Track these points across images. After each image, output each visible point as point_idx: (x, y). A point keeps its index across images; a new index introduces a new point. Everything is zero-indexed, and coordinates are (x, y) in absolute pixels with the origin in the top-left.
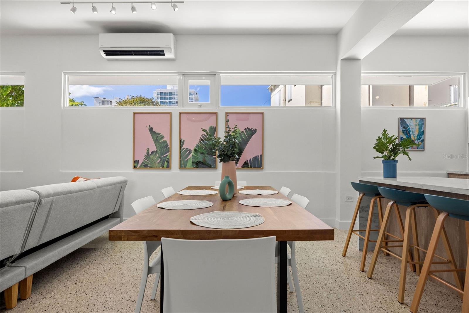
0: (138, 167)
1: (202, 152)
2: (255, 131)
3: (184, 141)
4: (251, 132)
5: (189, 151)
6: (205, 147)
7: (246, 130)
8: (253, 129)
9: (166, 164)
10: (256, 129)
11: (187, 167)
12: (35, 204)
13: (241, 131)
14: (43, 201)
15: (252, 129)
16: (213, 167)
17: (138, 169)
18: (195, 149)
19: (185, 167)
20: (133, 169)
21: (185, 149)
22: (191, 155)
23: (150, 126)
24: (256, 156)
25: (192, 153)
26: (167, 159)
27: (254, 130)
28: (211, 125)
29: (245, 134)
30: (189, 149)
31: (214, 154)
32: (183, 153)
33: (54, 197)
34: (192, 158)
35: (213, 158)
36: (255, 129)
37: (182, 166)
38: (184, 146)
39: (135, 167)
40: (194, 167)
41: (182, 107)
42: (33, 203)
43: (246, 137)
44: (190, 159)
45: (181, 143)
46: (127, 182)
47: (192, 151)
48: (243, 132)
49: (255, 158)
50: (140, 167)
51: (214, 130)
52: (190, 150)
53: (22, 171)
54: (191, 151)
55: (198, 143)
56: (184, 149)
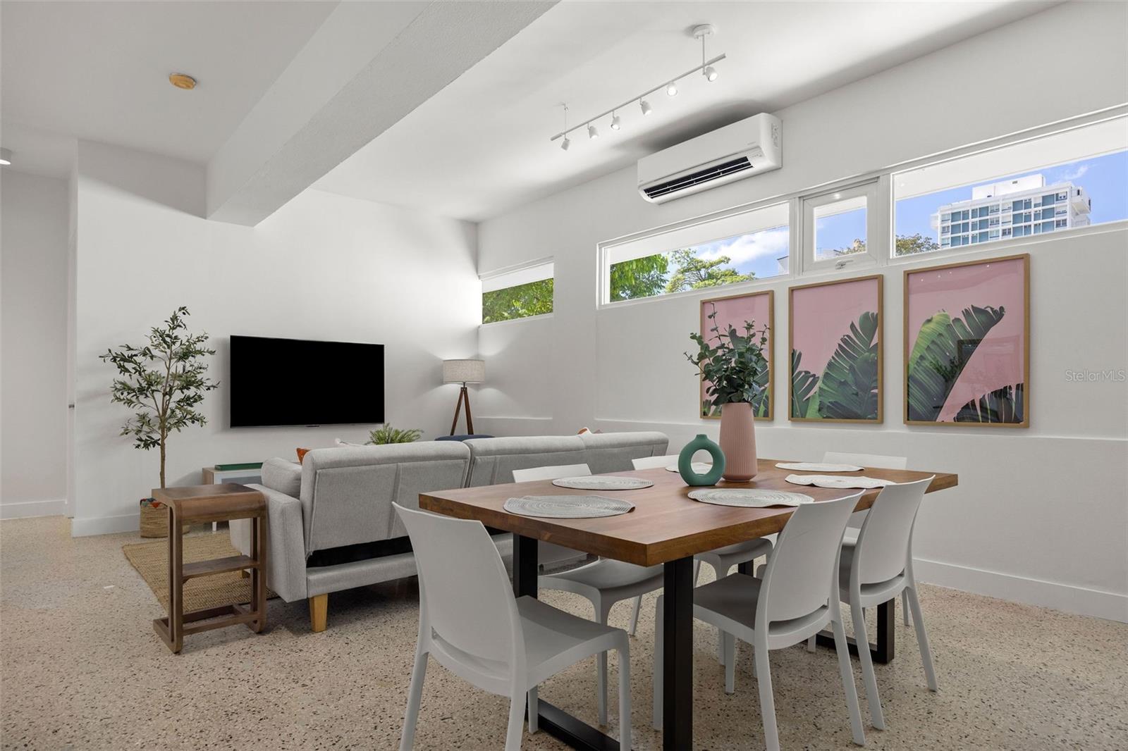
0: (710, 415)
1: (843, 380)
2: (1000, 314)
3: (800, 355)
4: (983, 318)
5: (811, 379)
6: (851, 366)
7: (966, 313)
8: (992, 309)
9: (762, 408)
10: (1002, 308)
11: (807, 416)
12: (466, 462)
13: (952, 318)
14: (479, 460)
15: (989, 310)
16: (869, 419)
17: (710, 418)
18: (827, 373)
19: (803, 415)
20: (702, 419)
21: (803, 373)
22: (816, 389)
23: (730, 326)
24: (1002, 388)
25: (819, 384)
26: (764, 398)
27: (994, 312)
28: (865, 312)
29: (963, 326)
30: (812, 373)
31: (873, 385)
32: (800, 383)
33: (497, 456)
34: (820, 396)
35: (870, 395)
36: (997, 308)
37: (797, 414)
38: (801, 367)
39: (704, 414)
40: (824, 418)
41: (799, 274)
42: (462, 460)
43: (969, 333)
44: (813, 396)
45: (795, 358)
46: (667, 443)
47: (818, 378)
48: (957, 320)
49: (1002, 394)
50: (713, 415)
51: (874, 323)
52: (814, 375)
53: (551, 418)
54: (815, 379)
55: (833, 357)
56: (800, 373)
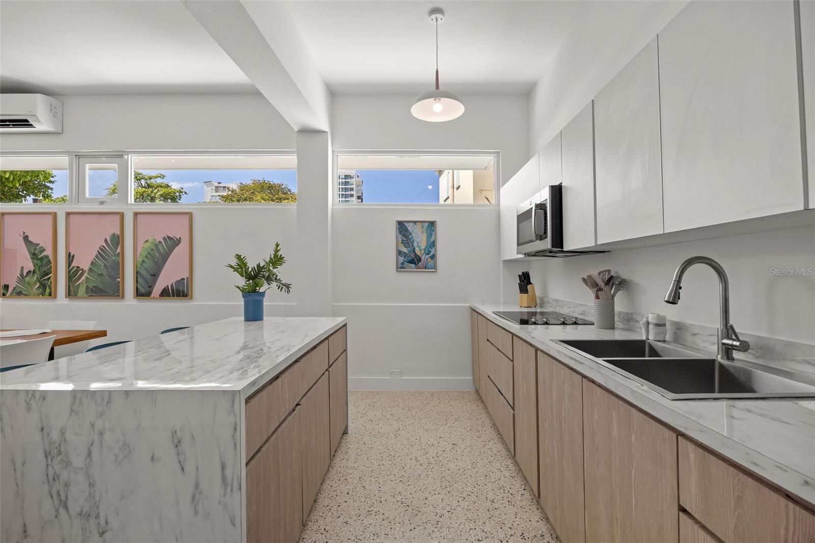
0: (8, 295)
1: (100, 273)
2: (179, 241)
3: (73, 256)
4: (172, 242)
5: (80, 272)
6: (105, 265)
7: (164, 239)
9: (48, 291)
10: (180, 238)
11: (78, 295)
13: (158, 241)
15: (174, 238)
16: (116, 296)
17: (9, 297)
18: (90, 268)
19: (76, 295)
21: (76, 268)
22: (84, 278)
23: (24, 233)
24: (181, 279)
25: (86, 275)
26: (49, 283)
27: (177, 239)
28: (112, 233)
29: (163, 247)
30: (81, 268)
31: (118, 276)
32: (73, 275)
34: (86, 282)
35: (116, 282)
36: (178, 238)
37: (71, 293)
38: (74, 264)
39: (4, 295)
40: (89, 296)
43: (165, 249)
44: (82, 282)
45: (70, 258)
47: (85, 271)
48: (160, 242)
49: (180, 282)
50: (11, 295)
51: (117, 240)
52: (82, 269)
54: (83, 272)
55: (94, 259)
56: (74, 267)
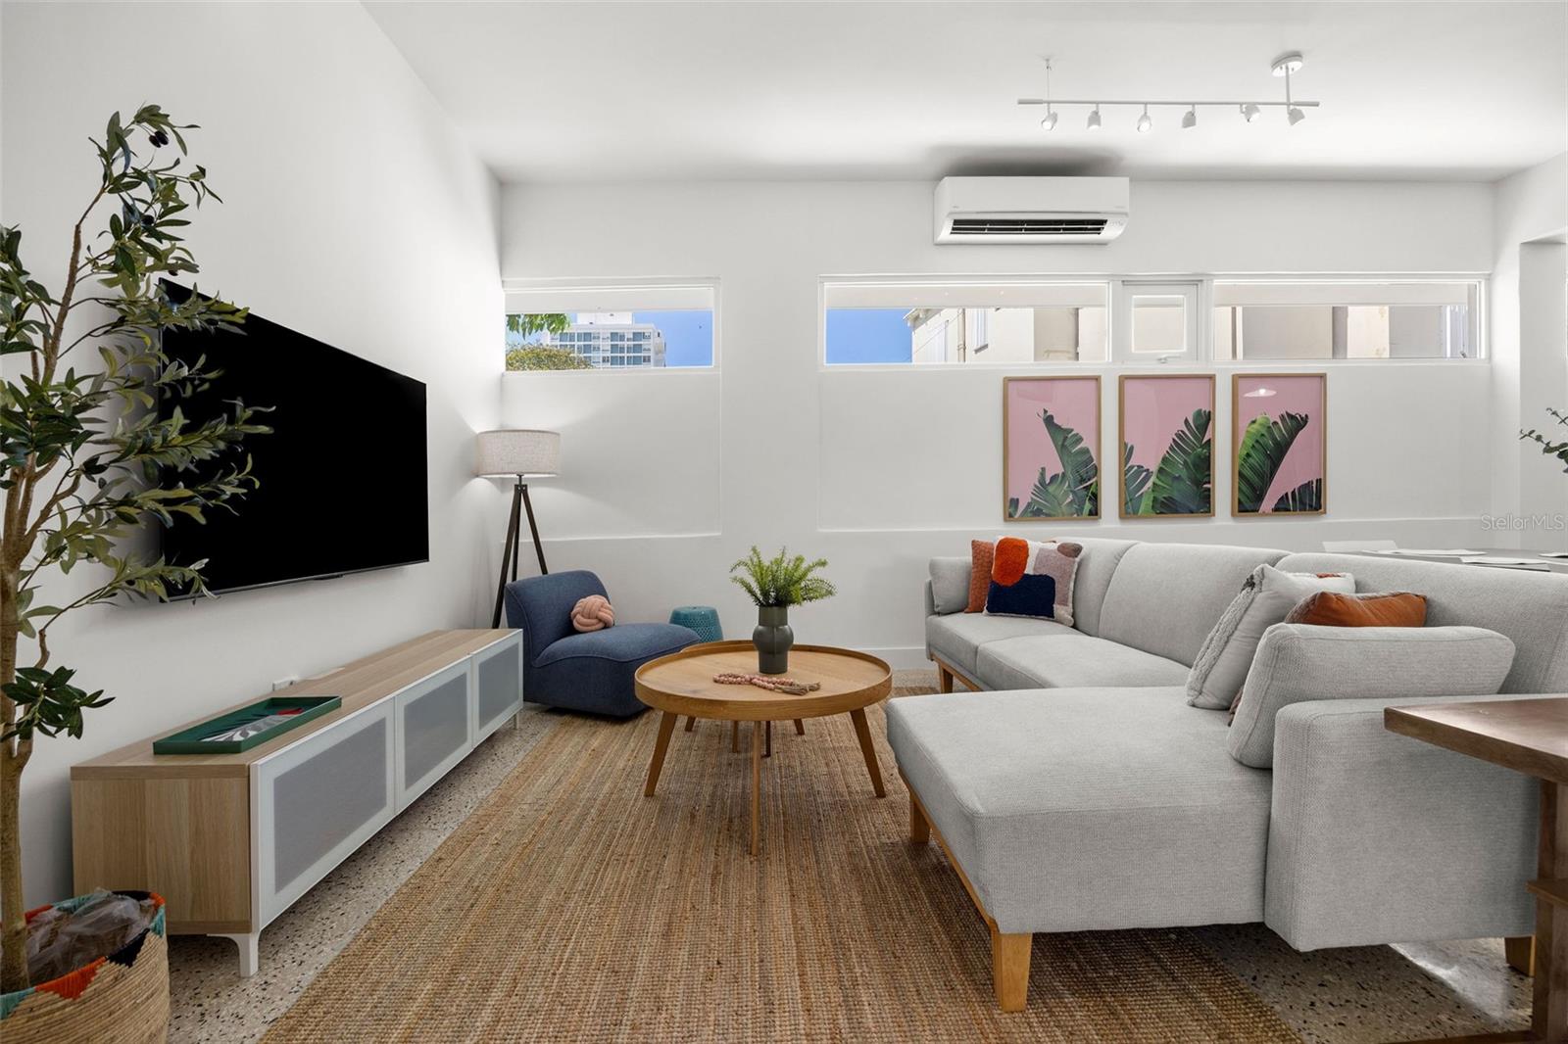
0: (1016, 517)
1: (1177, 475)
2: (1305, 420)
3: (1132, 448)
4: (1294, 423)
5: (1144, 474)
6: (1185, 462)
7: (1282, 417)
8: (1300, 416)
9: (1088, 505)
10: (1306, 416)
11: (1140, 513)
13: (1272, 421)
15: (1298, 416)
16: (1200, 512)
17: (1017, 520)
18: (1161, 468)
19: (1135, 512)
20: (1005, 521)
21: (1135, 468)
22: (1150, 484)
23: (1046, 412)
24: (1306, 482)
25: (1153, 479)
26: (1090, 494)
27: (1302, 418)
28: (1196, 409)
29: (1280, 428)
30: (1145, 468)
31: (1206, 479)
32: (1131, 477)
34: (1153, 490)
35: (1203, 490)
36: (1304, 416)
37: (1129, 510)
38: (1133, 461)
39: (1009, 516)
40: (1157, 514)
41: (1125, 363)
43: (1284, 435)
44: (1146, 492)
45: (1126, 452)
47: (1152, 472)
48: (1275, 423)
49: (1306, 487)
50: (1022, 515)
51: (1204, 420)
52: (1147, 470)
54: (1149, 473)
55: (1167, 452)
56: (1132, 467)
